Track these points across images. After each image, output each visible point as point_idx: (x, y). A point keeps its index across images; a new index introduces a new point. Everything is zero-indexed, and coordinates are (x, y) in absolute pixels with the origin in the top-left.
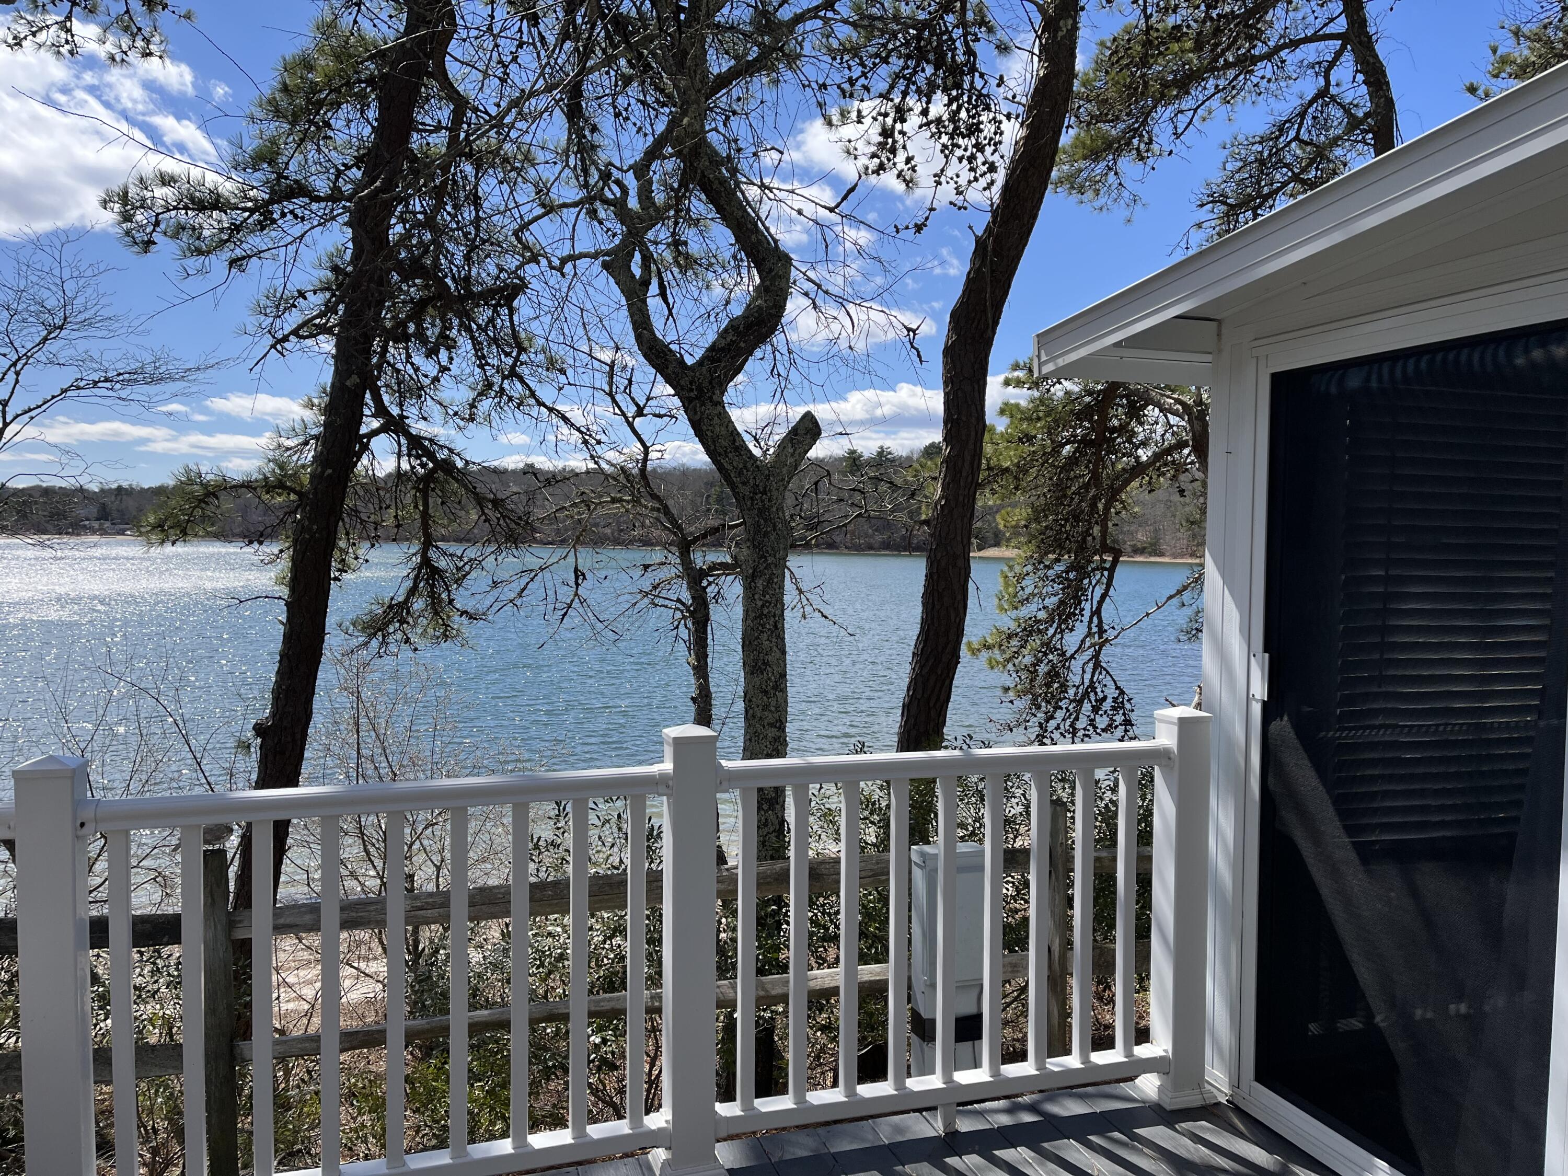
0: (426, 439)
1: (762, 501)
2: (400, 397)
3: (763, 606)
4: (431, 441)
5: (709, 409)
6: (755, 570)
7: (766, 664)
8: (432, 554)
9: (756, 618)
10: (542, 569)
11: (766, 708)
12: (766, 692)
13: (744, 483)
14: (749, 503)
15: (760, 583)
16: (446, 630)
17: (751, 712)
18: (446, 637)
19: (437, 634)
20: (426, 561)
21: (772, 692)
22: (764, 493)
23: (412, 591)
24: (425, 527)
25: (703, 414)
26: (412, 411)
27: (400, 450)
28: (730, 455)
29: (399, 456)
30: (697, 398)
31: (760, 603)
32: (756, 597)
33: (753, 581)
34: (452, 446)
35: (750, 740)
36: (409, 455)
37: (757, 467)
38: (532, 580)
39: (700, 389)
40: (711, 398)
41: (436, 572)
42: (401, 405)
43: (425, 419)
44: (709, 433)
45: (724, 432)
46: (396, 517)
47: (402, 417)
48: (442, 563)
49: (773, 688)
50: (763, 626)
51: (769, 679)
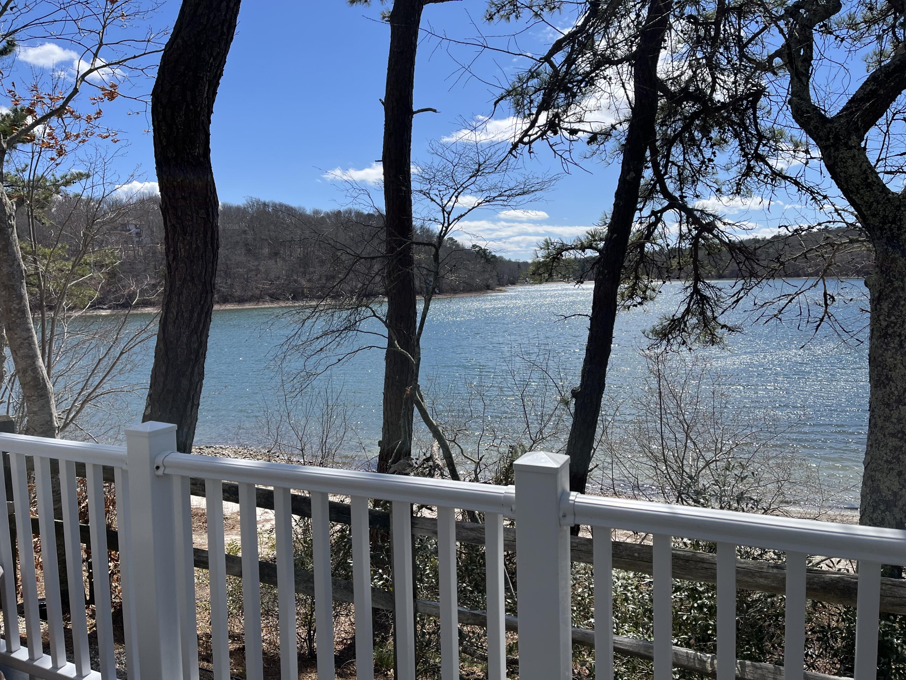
0: (698, 210)
1: (891, 230)
2: (681, 184)
3: (887, 326)
4: (702, 211)
5: (844, 153)
6: (880, 294)
7: (889, 379)
8: (700, 285)
9: (880, 337)
10: (797, 294)
11: (887, 419)
12: (888, 405)
13: (874, 215)
14: (878, 233)
15: (885, 306)
16: (713, 338)
17: (873, 421)
18: (713, 343)
19: (707, 340)
20: (696, 291)
21: (895, 405)
22: (893, 222)
23: (688, 311)
24: (696, 269)
25: (836, 158)
26: (689, 193)
27: (681, 220)
28: (862, 191)
29: (680, 223)
30: (833, 145)
31: (884, 324)
32: (881, 318)
33: (878, 303)
34: (716, 214)
35: (871, 446)
36: (687, 222)
37: (888, 199)
38: (790, 301)
39: (837, 137)
40: (846, 144)
41: (704, 299)
42: (681, 189)
43: (697, 196)
44: (842, 175)
45: (857, 171)
46: (679, 263)
47: (682, 197)
48: (707, 293)
49: (896, 401)
50: (887, 344)
51: (892, 393)
